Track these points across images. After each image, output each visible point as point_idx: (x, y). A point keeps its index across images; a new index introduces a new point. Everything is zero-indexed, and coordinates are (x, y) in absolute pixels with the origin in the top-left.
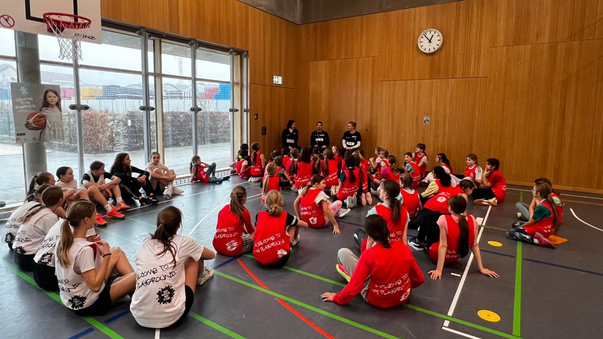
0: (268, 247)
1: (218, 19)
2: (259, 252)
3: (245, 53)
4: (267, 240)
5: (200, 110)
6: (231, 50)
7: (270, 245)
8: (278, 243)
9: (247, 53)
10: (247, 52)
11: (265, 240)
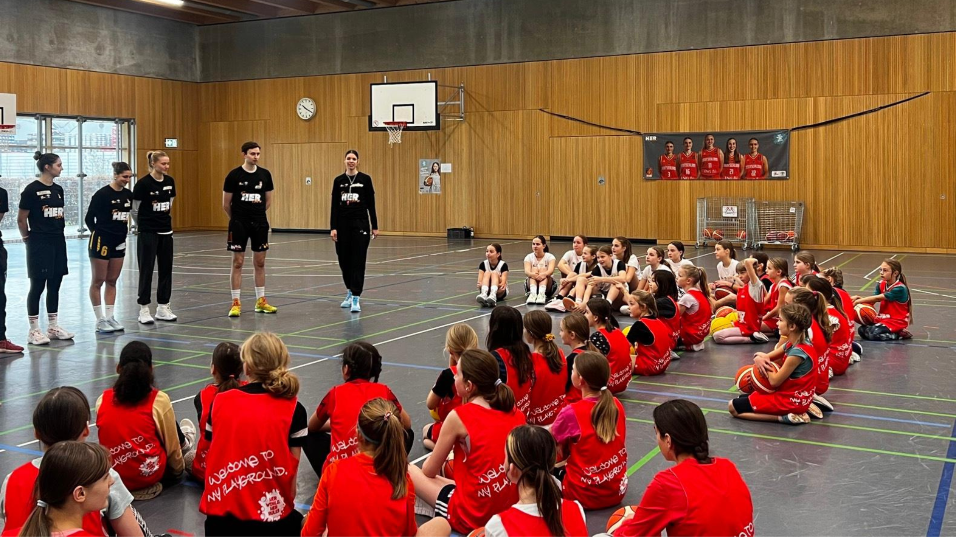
0: (241, 483)
1: (103, 96)
2: (219, 498)
3: (132, 121)
4: (237, 466)
5: (86, 175)
6: (117, 120)
7: (243, 479)
8: (267, 475)
9: (134, 121)
10: (134, 119)
11: (234, 466)
